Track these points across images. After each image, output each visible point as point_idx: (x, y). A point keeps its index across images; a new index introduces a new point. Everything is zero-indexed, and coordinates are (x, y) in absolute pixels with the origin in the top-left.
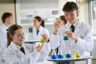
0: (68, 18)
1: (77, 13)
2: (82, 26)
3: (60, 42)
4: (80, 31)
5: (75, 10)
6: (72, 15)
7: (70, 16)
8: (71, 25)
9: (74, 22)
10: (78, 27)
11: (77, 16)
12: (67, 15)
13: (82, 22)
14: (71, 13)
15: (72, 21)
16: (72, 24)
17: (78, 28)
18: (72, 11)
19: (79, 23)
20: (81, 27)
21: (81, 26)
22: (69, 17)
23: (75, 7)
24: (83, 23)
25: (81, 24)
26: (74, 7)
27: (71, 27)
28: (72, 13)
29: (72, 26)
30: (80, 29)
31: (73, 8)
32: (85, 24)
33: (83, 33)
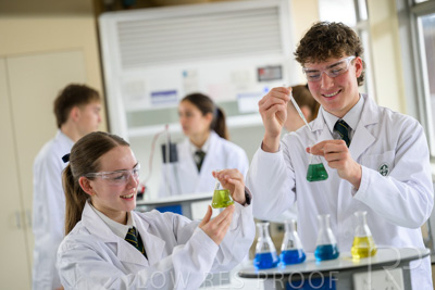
0: (322, 86)
1: (358, 67)
2: (381, 122)
3: (295, 189)
4: (375, 142)
5: (348, 54)
6: (339, 75)
7: (329, 80)
8: (337, 119)
9: (346, 104)
10: (366, 126)
11: (360, 79)
12: (317, 76)
13: (379, 107)
14: (332, 66)
15: (338, 98)
16: (340, 115)
17: (367, 132)
18: (337, 54)
19: (369, 111)
20: (376, 128)
21: (377, 121)
22: (326, 84)
24: (385, 108)
25: (376, 113)
26: (345, 40)
27: (336, 128)
28: (336, 65)
29: (337, 123)
30: (372, 134)
31: (341, 42)
32: (394, 112)
33: (388, 149)
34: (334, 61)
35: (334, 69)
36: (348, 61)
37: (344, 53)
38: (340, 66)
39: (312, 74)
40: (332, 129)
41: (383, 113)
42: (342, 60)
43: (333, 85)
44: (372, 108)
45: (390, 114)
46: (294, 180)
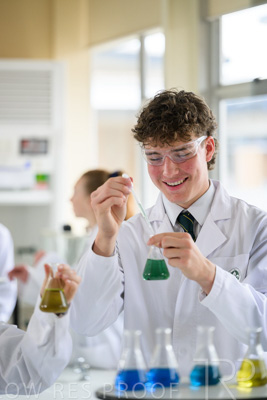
0: (165, 173)
1: (209, 149)
2: (233, 216)
3: (123, 295)
4: (226, 242)
5: (198, 135)
6: (186, 160)
7: (172, 165)
8: (180, 210)
9: (191, 196)
10: (216, 222)
12: (159, 159)
13: (232, 199)
14: (177, 150)
15: (182, 189)
16: (185, 205)
17: (216, 229)
18: (185, 137)
19: (221, 202)
20: (227, 225)
21: (229, 217)
22: (169, 170)
23: (199, 121)
24: (239, 200)
25: (228, 205)
26: (195, 119)
27: (179, 220)
28: (183, 149)
29: (181, 214)
30: (223, 231)
31: (190, 122)
32: (250, 206)
33: (241, 252)
34: (179, 145)
36: (197, 143)
37: (193, 137)
38: (190, 150)
39: (154, 157)
40: (174, 222)
41: (236, 205)
43: (177, 172)
44: (224, 199)
45: (245, 208)
46: (123, 283)
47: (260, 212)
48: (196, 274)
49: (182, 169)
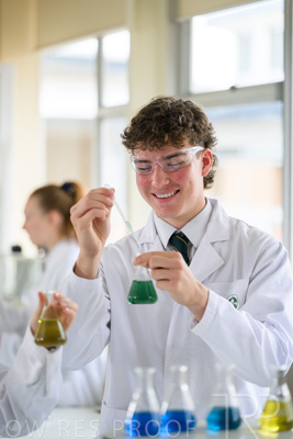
0: (154, 183)
1: (206, 162)
2: (232, 239)
4: (223, 266)
5: (192, 143)
6: (178, 169)
7: (163, 175)
9: (184, 209)
10: (213, 244)
11: (208, 180)
12: (149, 168)
13: (231, 220)
14: (169, 157)
16: (178, 225)
19: (218, 220)
21: (227, 238)
22: (159, 180)
23: (194, 126)
24: (238, 221)
26: (190, 124)
28: (176, 155)
30: (220, 254)
31: (185, 125)
32: (250, 227)
33: (240, 277)
34: (172, 151)
35: (173, 161)
36: (192, 152)
37: (186, 142)
38: (182, 158)
39: (144, 165)
40: (166, 243)
41: (235, 226)
42: (184, 150)
43: (168, 182)
44: (222, 219)
45: (245, 229)
46: (110, 311)
47: (262, 234)
48: (187, 298)
49: (173, 180)
